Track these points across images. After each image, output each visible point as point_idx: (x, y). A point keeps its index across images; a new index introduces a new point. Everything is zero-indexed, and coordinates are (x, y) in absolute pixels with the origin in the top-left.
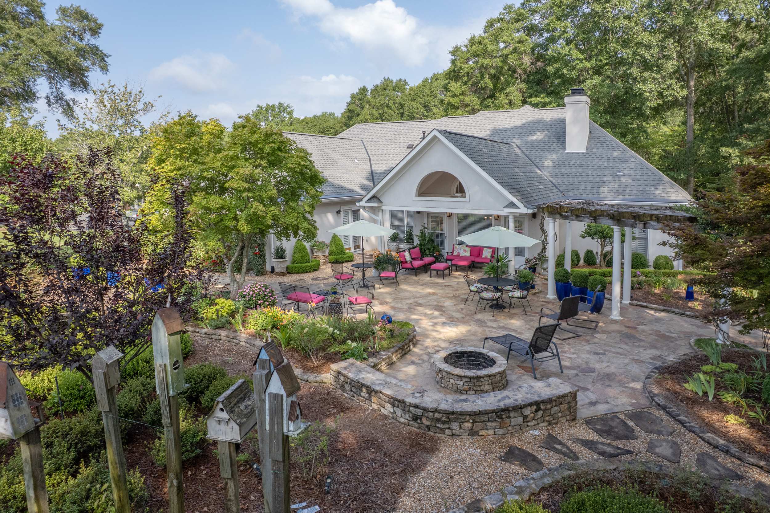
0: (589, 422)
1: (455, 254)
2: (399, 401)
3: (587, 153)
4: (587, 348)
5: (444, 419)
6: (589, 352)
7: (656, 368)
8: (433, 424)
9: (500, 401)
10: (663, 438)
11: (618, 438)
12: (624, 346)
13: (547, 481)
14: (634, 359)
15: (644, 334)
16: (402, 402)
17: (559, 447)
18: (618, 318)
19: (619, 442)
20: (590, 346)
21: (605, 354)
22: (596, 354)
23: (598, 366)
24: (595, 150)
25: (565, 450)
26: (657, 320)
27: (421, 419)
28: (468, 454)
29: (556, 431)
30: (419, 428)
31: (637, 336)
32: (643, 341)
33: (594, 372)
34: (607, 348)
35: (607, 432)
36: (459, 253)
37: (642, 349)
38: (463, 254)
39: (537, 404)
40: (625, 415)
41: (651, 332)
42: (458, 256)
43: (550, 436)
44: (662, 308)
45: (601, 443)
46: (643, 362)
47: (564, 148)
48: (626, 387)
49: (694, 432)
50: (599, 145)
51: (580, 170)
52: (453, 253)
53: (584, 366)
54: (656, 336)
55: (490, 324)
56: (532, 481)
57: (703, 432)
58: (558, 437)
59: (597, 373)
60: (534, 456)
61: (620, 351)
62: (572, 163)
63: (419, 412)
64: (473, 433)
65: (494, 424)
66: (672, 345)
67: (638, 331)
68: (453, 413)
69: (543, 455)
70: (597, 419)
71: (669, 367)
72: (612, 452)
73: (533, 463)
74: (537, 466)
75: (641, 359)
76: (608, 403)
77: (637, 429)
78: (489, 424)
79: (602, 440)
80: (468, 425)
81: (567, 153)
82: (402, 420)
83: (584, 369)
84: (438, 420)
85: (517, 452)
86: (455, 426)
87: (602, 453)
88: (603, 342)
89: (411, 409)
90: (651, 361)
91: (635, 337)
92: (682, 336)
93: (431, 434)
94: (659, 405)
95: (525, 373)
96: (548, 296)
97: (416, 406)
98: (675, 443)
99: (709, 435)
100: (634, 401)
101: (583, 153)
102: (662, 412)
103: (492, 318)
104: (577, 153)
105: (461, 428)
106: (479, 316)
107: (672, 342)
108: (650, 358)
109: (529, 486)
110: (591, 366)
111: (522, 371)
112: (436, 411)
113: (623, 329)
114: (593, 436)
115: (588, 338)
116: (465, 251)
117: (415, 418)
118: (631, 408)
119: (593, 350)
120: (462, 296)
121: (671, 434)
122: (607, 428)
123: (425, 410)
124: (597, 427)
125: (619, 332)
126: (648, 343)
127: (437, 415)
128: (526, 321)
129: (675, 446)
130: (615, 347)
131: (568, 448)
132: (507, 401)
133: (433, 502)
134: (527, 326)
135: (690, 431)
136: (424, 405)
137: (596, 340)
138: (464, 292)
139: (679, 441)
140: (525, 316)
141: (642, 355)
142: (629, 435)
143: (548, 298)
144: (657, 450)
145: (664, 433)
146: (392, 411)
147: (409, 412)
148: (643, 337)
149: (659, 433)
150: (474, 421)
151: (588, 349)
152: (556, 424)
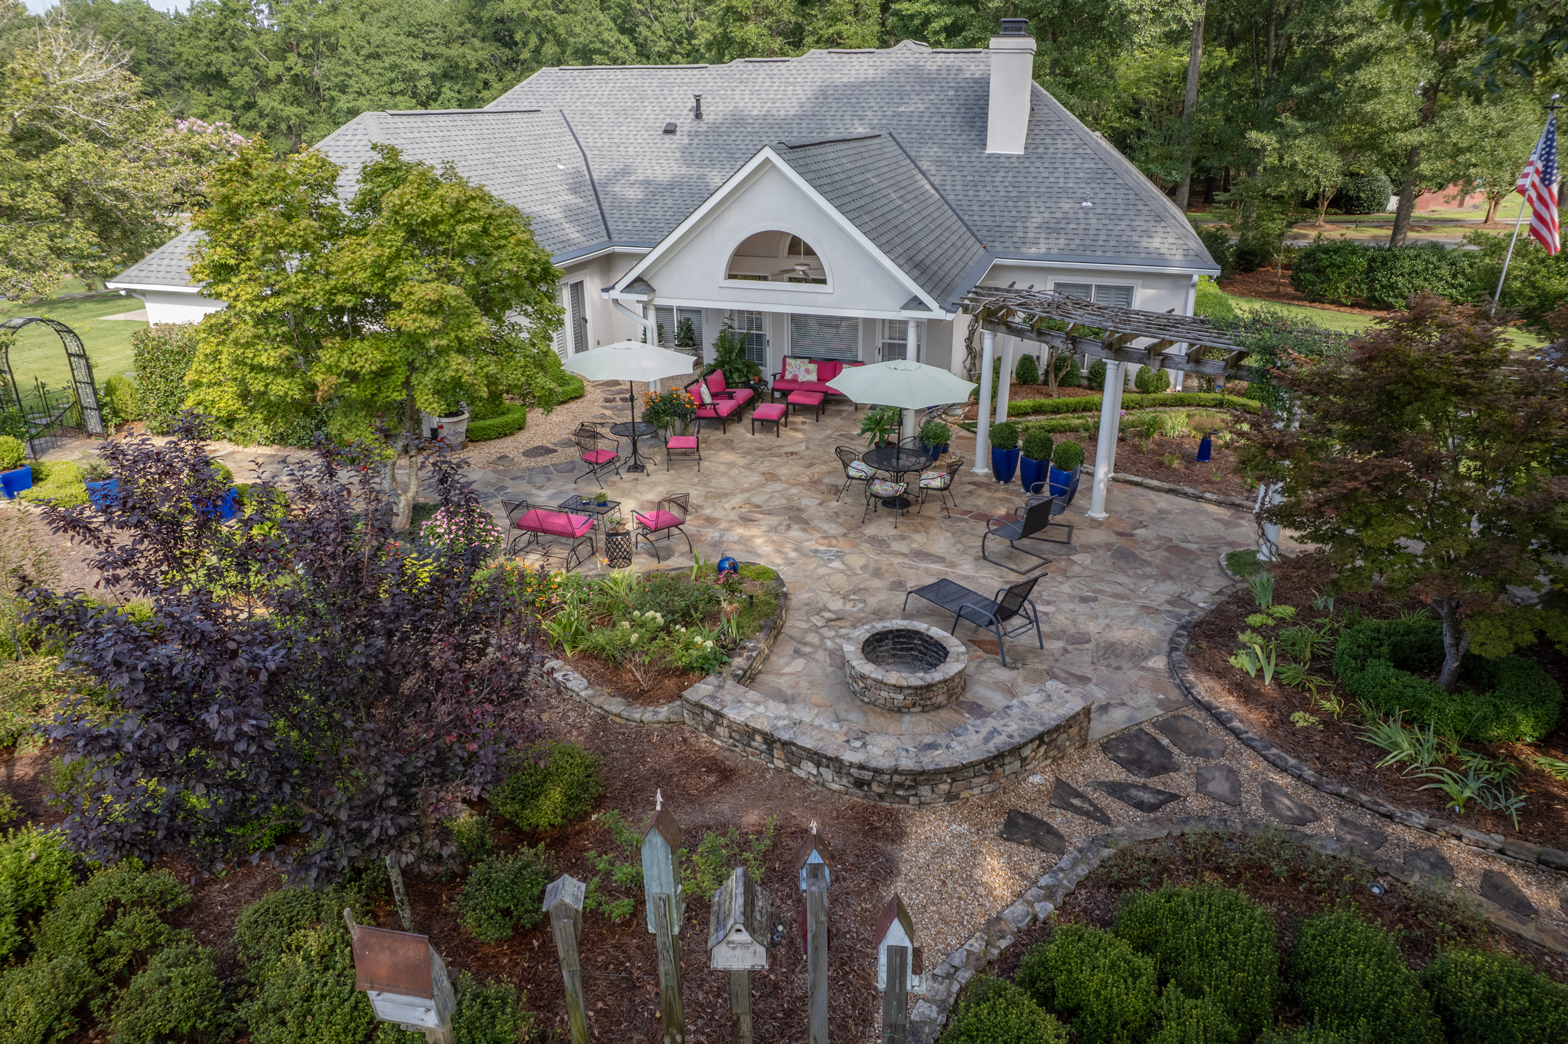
0: (1106, 747)
1: (788, 376)
2: (830, 759)
3: (1027, 156)
4: (1066, 588)
5: (908, 783)
6: (1072, 598)
7: (1183, 627)
8: (890, 791)
9: (986, 740)
10: (1213, 762)
11: (1154, 772)
12: (1121, 578)
13: (1082, 870)
14: (1143, 607)
15: (1148, 547)
16: (837, 760)
17: (1076, 802)
18: (1101, 515)
19: (1156, 779)
20: (1070, 583)
21: (1095, 600)
22: (1084, 600)
23: (1092, 628)
24: (1041, 150)
25: (1086, 806)
26: (1162, 515)
27: (869, 785)
28: (953, 836)
29: (1066, 771)
30: (866, 796)
31: (1137, 552)
32: (1149, 564)
33: (1088, 641)
34: (1097, 586)
35: (1133, 764)
36: (796, 376)
37: (1151, 582)
38: (803, 377)
39: (1040, 737)
40: (1154, 725)
41: (1156, 543)
42: (794, 380)
43: (1060, 784)
44: (1166, 485)
45: (1134, 786)
46: (1157, 611)
47: (984, 145)
48: (1143, 669)
49: (1253, 748)
50: (1048, 141)
51: (1014, 194)
52: (783, 375)
53: (1072, 631)
54: (1167, 550)
55: (896, 546)
56: (1061, 875)
57: (1266, 748)
58: (1069, 781)
59: (1093, 643)
60: (1046, 824)
61: (1118, 589)
62: (998, 179)
63: (867, 775)
64: (950, 797)
65: (981, 779)
66: (1193, 568)
67: (1136, 543)
68: (923, 773)
69: (1058, 820)
70: (1117, 739)
71: (1201, 622)
72: (1152, 801)
73: (1049, 838)
74: (1056, 842)
75: (1154, 604)
76: (1124, 704)
77: (1176, 751)
78: (976, 780)
79: (1132, 779)
80: (944, 787)
81: (990, 156)
82: (835, 787)
83: (1073, 637)
84: (900, 785)
85: (1021, 821)
86: (925, 791)
87: (1140, 805)
88: (1087, 573)
89: (852, 770)
90: (1169, 608)
91: (1135, 557)
92: (1205, 547)
93: (886, 804)
94: (1199, 702)
95: (986, 656)
96: (975, 470)
97: (861, 767)
98: (1231, 771)
99: (1274, 751)
100: (1161, 696)
101: (1019, 157)
102: (1203, 714)
103: (895, 532)
104: (1009, 157)
105: (933, 791)
106: (870, 530)
107: (1192, 562)
108: (1168, 602)
109: (1059, 884)
110: (1082, 628)
111: (980, 653)
112: (896, 771)
113: (1113, 539)
114: (1117, 774)
115: (1063, 564)
116: (808, 371)
117: (859, 784)
118: (1159, 712)
119: (1077, 593)
120: (826, 481)
121: (1223, 754)
122: (1135, 756)
123: (877, 771)
124: (1121, 755)
125: (1108, 546)
126: (1157, 567)
127: (896, 778)
128: (954, 534)
129: (1231, 774)
130: (1109, 582)
131: (1091, 803)
132: (999, 740)
133: (933, 931)
134: (959, 546)
135: (1248, 745)
136: (874, 764)
137: (1076, 569)
138: (825, 468)
139: (1234, 765)
140: (948, 522)
141: (1153, 597)
142: (1166, 766)
143: (977, 475)
144: (1211, 787)
145: (1214, 753)
146: (815, 772)
147: (849, 774)
148: (1146, 556)
149: (1207, 755)
150: (954, 780)
151: (1069, 590)
152: (1062, 758)
